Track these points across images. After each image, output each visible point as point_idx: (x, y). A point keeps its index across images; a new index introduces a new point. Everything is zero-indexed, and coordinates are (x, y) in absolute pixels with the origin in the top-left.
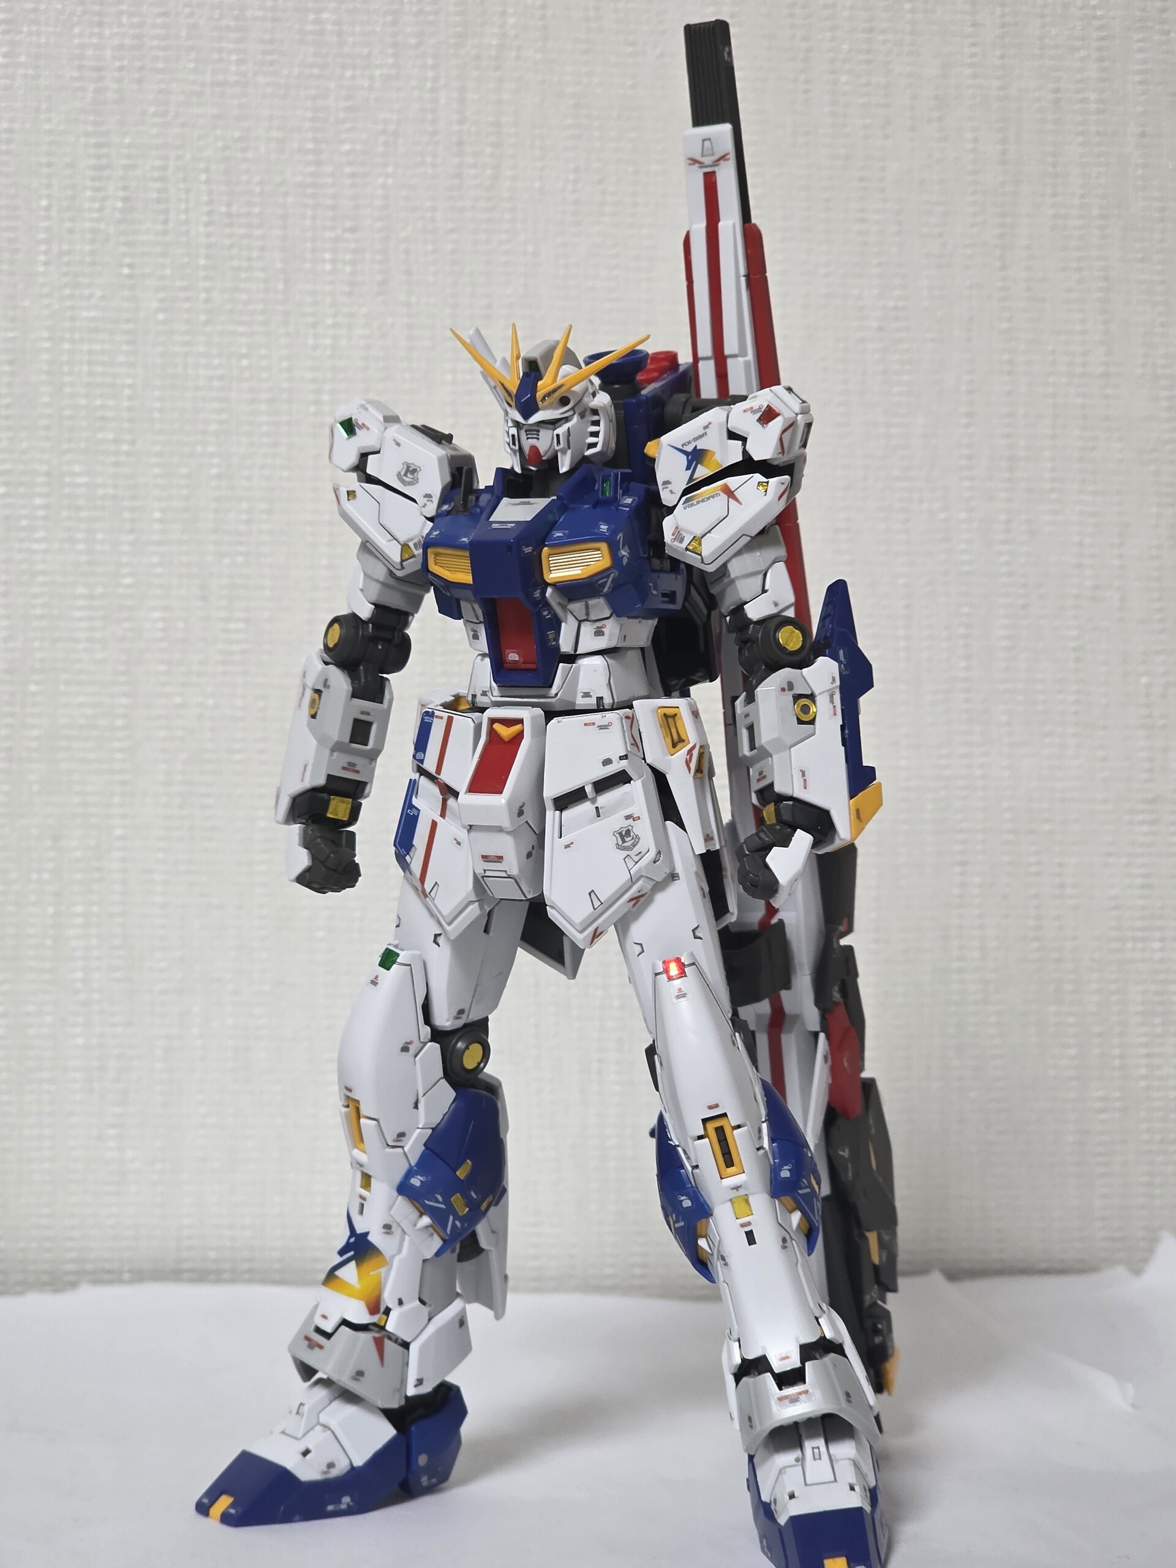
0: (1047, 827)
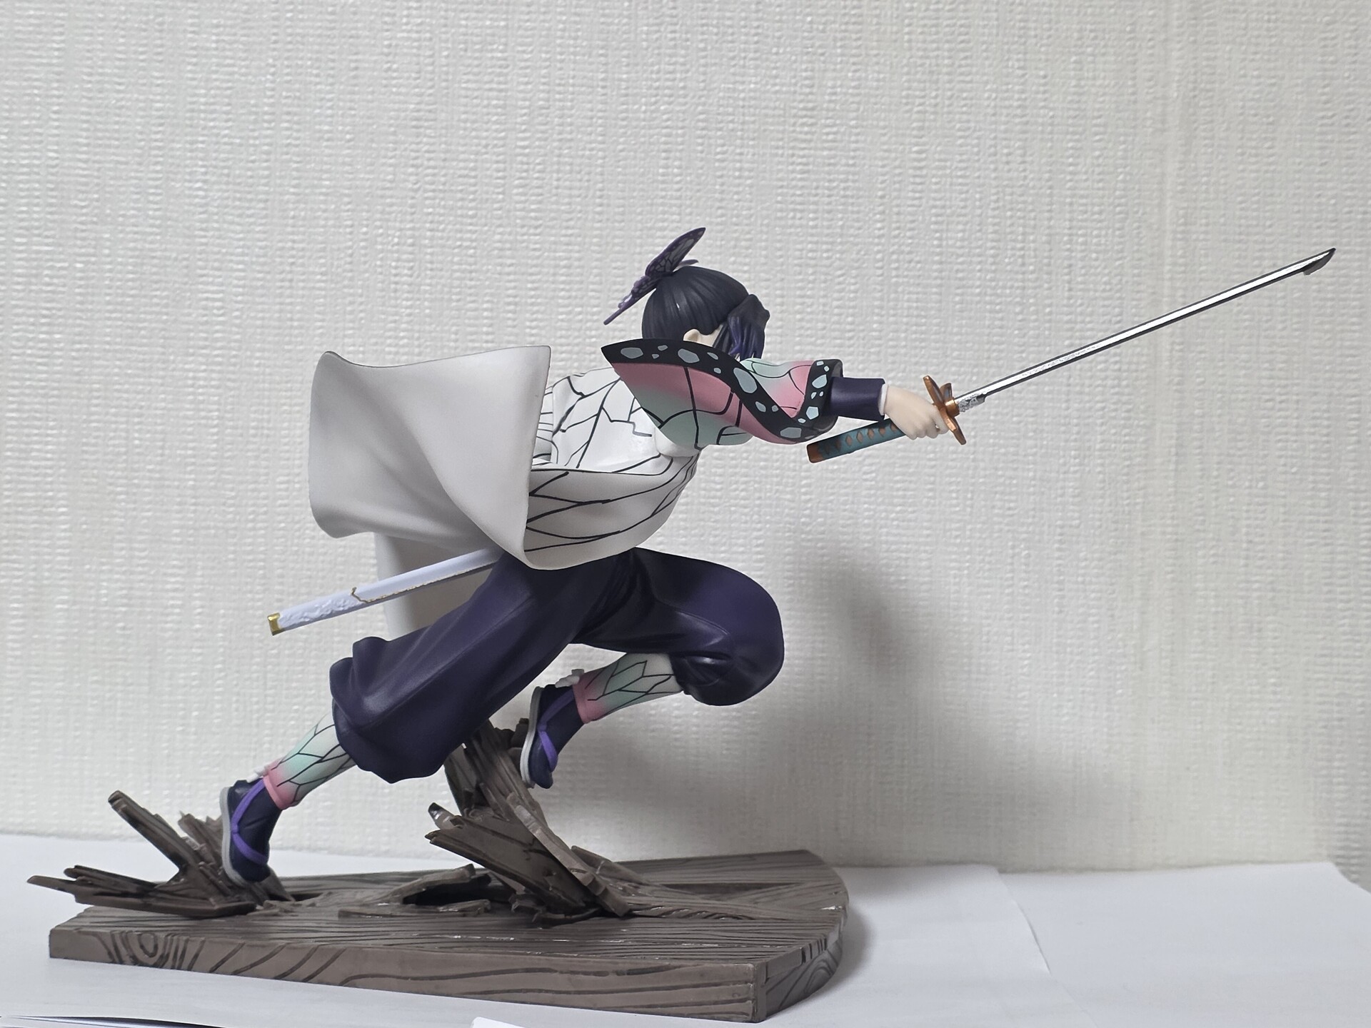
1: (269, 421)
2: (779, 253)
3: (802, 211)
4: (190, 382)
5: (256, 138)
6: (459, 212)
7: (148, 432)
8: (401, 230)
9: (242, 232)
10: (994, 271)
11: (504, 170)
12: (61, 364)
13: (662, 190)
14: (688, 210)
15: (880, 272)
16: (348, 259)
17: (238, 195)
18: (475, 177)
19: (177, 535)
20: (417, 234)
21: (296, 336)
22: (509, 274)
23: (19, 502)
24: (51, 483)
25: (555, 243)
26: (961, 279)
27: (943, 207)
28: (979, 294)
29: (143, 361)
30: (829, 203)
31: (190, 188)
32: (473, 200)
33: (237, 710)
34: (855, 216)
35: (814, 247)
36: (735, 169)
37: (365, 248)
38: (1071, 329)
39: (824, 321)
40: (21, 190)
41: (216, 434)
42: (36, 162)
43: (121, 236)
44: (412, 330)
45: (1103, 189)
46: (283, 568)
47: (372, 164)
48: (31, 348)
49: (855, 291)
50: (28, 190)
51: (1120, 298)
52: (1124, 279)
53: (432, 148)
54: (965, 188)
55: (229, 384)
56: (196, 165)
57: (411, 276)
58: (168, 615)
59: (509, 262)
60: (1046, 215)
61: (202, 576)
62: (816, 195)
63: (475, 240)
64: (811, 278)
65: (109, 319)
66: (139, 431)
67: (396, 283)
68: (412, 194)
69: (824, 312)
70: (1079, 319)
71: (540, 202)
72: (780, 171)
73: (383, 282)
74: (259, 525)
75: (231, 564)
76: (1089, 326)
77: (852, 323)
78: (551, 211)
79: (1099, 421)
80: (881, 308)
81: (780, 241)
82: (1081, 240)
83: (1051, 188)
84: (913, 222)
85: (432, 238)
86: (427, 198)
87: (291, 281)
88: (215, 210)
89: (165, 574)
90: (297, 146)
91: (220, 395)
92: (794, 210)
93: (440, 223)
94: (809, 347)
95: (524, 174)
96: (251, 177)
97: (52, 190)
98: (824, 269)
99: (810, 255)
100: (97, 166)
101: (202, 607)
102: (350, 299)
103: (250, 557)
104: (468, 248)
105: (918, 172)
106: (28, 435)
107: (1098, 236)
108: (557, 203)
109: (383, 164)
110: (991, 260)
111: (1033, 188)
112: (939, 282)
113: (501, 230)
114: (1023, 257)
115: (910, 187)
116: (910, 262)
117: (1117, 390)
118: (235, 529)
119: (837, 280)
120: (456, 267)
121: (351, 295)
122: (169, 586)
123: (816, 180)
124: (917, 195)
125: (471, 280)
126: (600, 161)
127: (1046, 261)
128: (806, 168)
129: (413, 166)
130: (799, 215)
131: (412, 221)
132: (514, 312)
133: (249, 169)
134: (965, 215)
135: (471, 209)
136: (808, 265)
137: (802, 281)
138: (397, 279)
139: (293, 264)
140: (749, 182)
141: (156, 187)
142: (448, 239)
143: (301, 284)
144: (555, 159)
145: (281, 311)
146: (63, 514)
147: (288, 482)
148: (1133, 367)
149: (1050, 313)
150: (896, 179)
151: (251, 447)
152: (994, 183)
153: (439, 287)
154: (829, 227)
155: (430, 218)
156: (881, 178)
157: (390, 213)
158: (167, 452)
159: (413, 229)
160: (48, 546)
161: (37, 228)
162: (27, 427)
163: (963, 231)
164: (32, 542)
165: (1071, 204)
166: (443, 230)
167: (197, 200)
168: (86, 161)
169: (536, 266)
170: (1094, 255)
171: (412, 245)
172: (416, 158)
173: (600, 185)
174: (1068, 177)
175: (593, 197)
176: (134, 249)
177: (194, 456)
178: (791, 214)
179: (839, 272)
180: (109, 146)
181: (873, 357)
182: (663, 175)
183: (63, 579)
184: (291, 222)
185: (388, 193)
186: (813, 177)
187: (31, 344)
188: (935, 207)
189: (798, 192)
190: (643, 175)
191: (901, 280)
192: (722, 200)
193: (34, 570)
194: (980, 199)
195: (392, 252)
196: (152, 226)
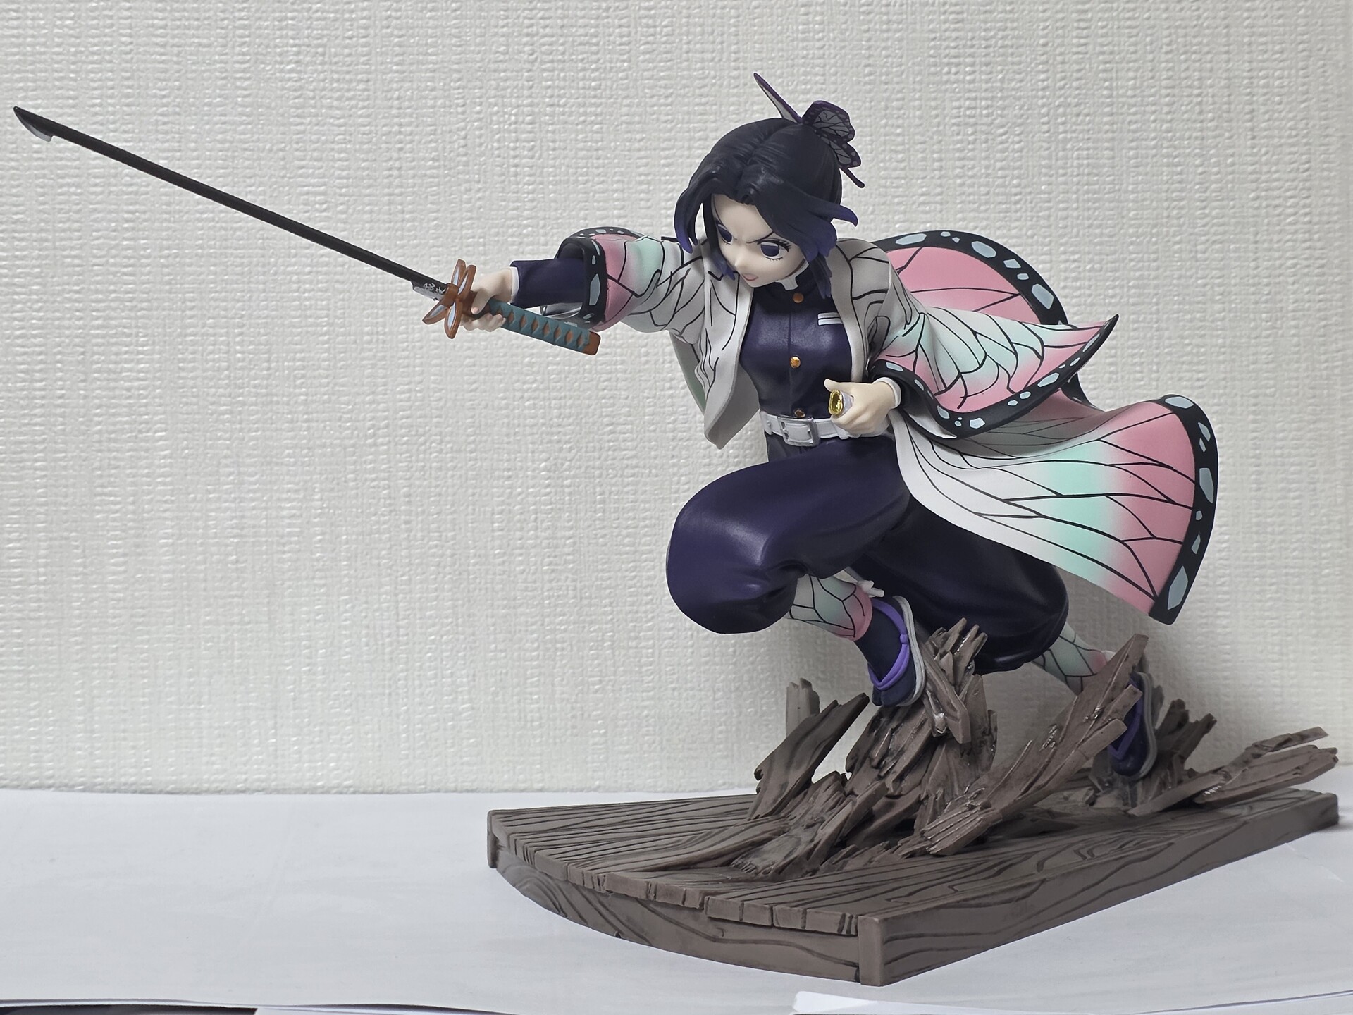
1: (384, 326)
2: (934, 113)
3: (958, 65)
4: (295, 286)
5: (352, 11)
6: (581, 84)
7: (251, 343)
8: (518, 106)
9: (343, 117)
10: (1170, 121)
11: (629, 35)
12: (149, 273)
13: (803, 48)
14: (833, 70)
15: (1045, 128)
16: (462, 142)
17: (335, 76)
18: (597, 44)
19: (289, 456)
20: (537, 110)
21: (409, 231)
22: (639, 150)
23: (111, 428)
24: (146, 405)
25: (688, 113)
26: (1135, 131)
27: (1112, 53)
28: (1155, 147)
29: (242, 265)
30: (987, 55)
31: (282, 71)
32: (596, 70)
33: (367, 645)
34: (1016, 67)
35: (973, 103)
36: (882, 23)
37: (481, 129)
38: (1257, 180)
39: (987, 185)
40: (92, 80)
41: (327, 342)
42: (108, 48)
43: (207, 127)
44: (536, 217)
45: (1284, 25)
46: (409, 486)
47: (482, 36)
48: (113, 257)
49: (1021, 151)
50: (100, 80)
51: (1306, 144)
52: (1311, 124)
53: (547, 15)
54: (1135, 31)
55: (338, 286)
56: (287, 45)
57: (532, 157)
58: (284, 545)
59: (638, 136)
60: (1224, 57)
61: (321, 499)
62: (972, 46)
63: (601, 114)
64: (971, 138)
65: (200, 220)
66: (241, 343)
67: (516, 166)
68: (527, 66)
69: (988, 175)
70: (1265, 169)
71: (670, 69)
72: (931, 21)
73: (501, 166)
74: (380, 440)
75: (351, 484)
76: (1275, 176)
77: (1018, 186)
78: (682, 77)
79: (1291, 280)
80: (1050, 167)
81: (935, 99)
82: (1262, 82)
83: (1227, 27)
84: (1079, 71)
85: (552, 115)
86: (545, 70)
87: (400, 169)
88: (311, 94)
89: (279, 500)
90: (397, 18)
91: (328, 299)
92: (948, 64)
93: (560, 96)
94: (972, 215)
95: (651, 39)
96: (350, 55)
97: (128, 79)
98: (984, 128)
99: (968, 113)
100: (176, 50)
101: (323, 534)
102: (465, 186)
103: (373, 476)
104: (592, 123)
105: (1082, 16)
106: (116, 354)
107: (1280, 78)
108: (689, 69)
109: (496, 34)
110: (1166, 109)
111: (1208, 27)
112: (1110, 135)
113: (628, 101)
114: (1200, 103)
115: (1075, 34)
116: (1078, 115)
117: (1308, 244)
118: (353, 446)
119: (999, 139)
120: (581, 145)
121: (467, 181)
122: (285, 513)
123: (971, 30)
124: (1082, 41)
125: (598, 158)
126: (732, 21)
127: (1225, 107)
128: (960, 17)
129: (528, 35)
130: (954, 70)
131: (530, 96)
132: (648, 192)
133: (346, 47)
134: (1135, 61)
135: (594, 80)
136: (967, 124)
137: (961, 141)
138: (516, 161)
139: (401, 149)
140: (897, 35)
141: (244, 71)
142: (571, 114)
143: (411, 172)
144: (684, 20)
145: (390, 203)
146: (161, 439)
147: (409, 391)
148: (1325, 218)
149: (1233, 164)
150: (1058, 24)
151: (366, 354)
152: (1166, 24)
153: (563, 169)
154: (987, 82)
155: (549, 92)
156: (1042, 25)
157: (505, 89)
158: (273, 365)
159: (531, 105)
160: (147, 476)
161: (113, 123)
162: (116, 344)
163: (1135, 78)
164: (128, 471)
165: (1250, 44)
166: (564, 105)
167: (289, 84)
168: (164, 46)
169: (669, 140)
170: (1277, 99)
171: (531, 123)
172: (531, 26)
173: (734, 47)
174: (1246, 15)
175: (728, 60)
176: (223, 142)
177: (304, 368)
178: (946, 69)
179: (1001, 131)
180: (188, 28)
181: (1042, 222)
182: (803, 32)
183: (166, 511)
184: (396, 103)
185: (502, 66)
186: (968, 26)
187: (114, 252)
188: (1103, 53)
189: (952, 44)
190: (781, 33)
191: (1069, 136)
192: (870, 56)
193: (133, 503)
194: (1151, 43)
195: (510, 132)
196: (241, 114)
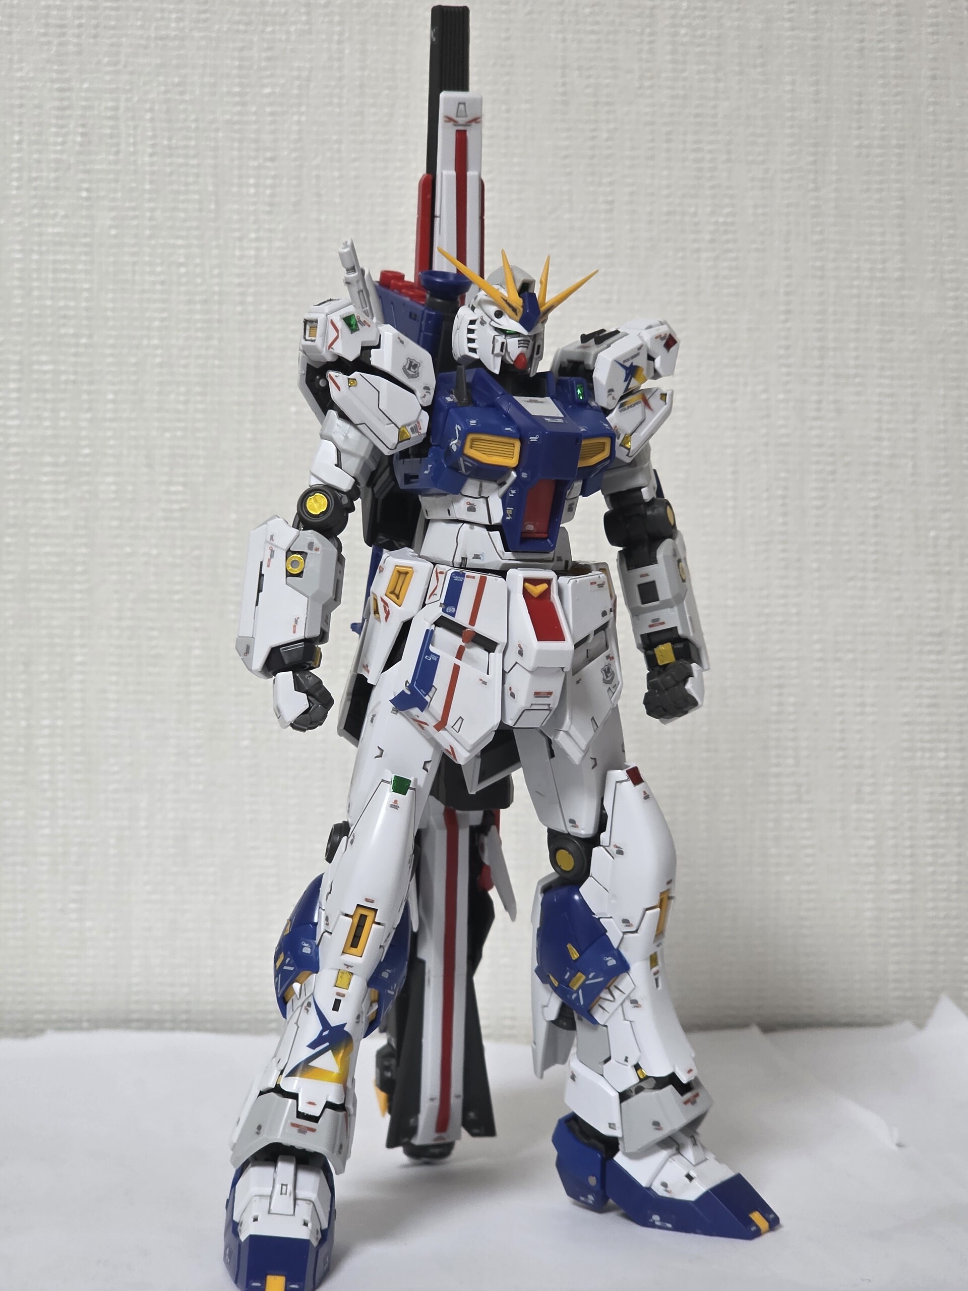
0: (850, 656)
